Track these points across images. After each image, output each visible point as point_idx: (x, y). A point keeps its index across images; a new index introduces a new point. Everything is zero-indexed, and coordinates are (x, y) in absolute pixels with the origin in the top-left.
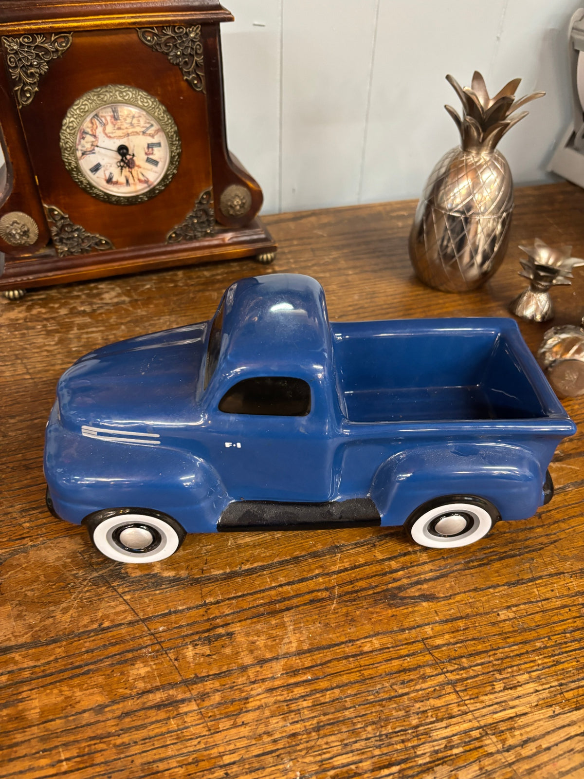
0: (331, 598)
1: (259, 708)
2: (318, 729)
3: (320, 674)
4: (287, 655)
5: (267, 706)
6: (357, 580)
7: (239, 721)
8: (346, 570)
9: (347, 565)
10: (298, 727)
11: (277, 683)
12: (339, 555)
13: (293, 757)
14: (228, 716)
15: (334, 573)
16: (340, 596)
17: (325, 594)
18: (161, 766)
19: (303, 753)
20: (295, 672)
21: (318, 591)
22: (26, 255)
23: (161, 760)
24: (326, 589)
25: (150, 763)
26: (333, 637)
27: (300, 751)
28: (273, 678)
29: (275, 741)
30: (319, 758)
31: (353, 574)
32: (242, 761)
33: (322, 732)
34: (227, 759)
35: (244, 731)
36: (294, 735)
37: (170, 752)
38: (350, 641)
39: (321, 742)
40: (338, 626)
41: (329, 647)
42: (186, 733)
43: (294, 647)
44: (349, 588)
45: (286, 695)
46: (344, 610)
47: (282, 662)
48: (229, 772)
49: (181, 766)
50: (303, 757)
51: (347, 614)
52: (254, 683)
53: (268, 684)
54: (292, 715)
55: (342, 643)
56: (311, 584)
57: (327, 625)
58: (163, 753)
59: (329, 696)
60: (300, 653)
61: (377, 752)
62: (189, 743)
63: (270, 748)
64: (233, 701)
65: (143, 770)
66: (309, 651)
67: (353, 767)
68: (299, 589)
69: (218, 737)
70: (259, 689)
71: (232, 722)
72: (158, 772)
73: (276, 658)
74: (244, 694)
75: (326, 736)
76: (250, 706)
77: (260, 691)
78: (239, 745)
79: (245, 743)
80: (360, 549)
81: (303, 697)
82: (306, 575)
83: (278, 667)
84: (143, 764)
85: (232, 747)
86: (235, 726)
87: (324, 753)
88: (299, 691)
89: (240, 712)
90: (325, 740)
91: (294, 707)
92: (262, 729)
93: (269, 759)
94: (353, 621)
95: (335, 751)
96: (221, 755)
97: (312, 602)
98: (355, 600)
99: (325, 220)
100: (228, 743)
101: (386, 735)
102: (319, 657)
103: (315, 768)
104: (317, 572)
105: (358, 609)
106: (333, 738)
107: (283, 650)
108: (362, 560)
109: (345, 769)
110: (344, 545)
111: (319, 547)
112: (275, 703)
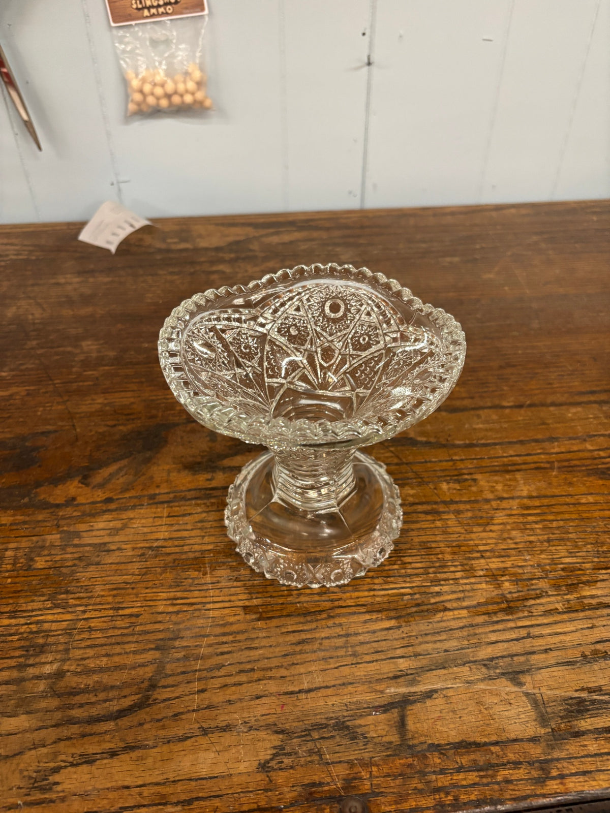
0: (552, 468)
1: (501, 524)
2: (548, 541)
3: (547, 511)
4: (518, 497)
5: (508, 523)
6: (572, 460)
7: (488, 529)
8: (562, 453)
9: (563, 450)
10: (532, 538)
11: (514, 512)
12: (556, 443)
13: (531, 554)
14: (479, 525)
15: (553, 453)
16: (559, 468)
17: (548, 465)
18: (434, 545)
19: (539, 552)
20: (528, 508)
21: (542, 462)
23: (432, 542)
24: (548, 462)
25: (424, 542)
26: (556, 491)
27: (536, 551)
28: (511, 509)
29: (516, 543)
30: (550, 557)
31: (569, 456)
32: (492, 551)
33: (551, 543)
34: (481, 548)
35: (491, 534)
36: (531, 542)
37: (438, 538)
38: (569, 495)
40: (560, 486)
41: (553, 496)
42: (449, 530)
43: (525, 493)
44: (566, 464)
45: (521, 519)
46: (564, 476)
47: (517, 501)
48: (484, 555)
49: (449, 547)
50: (538, 554)
51: (566, 479)
52: (497, 509)
53: (508, 512)
54: (528, 531)
55: (564, 496)
56: (535, 458)
57: (550, 484)
58: (433, 538)
59: (555, 524)
60: (530, 497)
61: (596, 560)
62: (452, 536)
63: (513, 546)
64: (481, 518)
65: (420, 545)
66: (537, 497)
67: (578, 565)
68: (525, 460)
69: (473, 536)
70: (500, 514)
71: (482, 529)
72: (431, 548)
73: (513, 498)
74: (489, 515)
75: (554, 546)
76: (496, 521)
77: (501, 514)
78: (489, 541)
79: (494, 541)
80: (573, 442)
81: (536, 523)
82: (530, 452)
83: (514, 504)
84: (419, 542)
85: (484, 542)
86: (485, 531)
87: (554, 555)
88: (530, 519)
89: (488, 524)
90: (554, 548)
91: (528, 526)
92: (506, 535)
93: (513, 552)
94: (571, 484)
95: (562, 554)
96: (477, 545)
97: (537, 468)
98: (571, 471)
99: (523, 211)
100: (482, 539)
101: (603, 552)
102: (546, 501)
103: (548, 561)
104: (539, 451)
105: (574, 477)
106: (560, 547)
107: (518, 494)
108: (575, 448)
109: (571, 565)
110: (559, 438)
111: (540, 437)
112: (514, 523)
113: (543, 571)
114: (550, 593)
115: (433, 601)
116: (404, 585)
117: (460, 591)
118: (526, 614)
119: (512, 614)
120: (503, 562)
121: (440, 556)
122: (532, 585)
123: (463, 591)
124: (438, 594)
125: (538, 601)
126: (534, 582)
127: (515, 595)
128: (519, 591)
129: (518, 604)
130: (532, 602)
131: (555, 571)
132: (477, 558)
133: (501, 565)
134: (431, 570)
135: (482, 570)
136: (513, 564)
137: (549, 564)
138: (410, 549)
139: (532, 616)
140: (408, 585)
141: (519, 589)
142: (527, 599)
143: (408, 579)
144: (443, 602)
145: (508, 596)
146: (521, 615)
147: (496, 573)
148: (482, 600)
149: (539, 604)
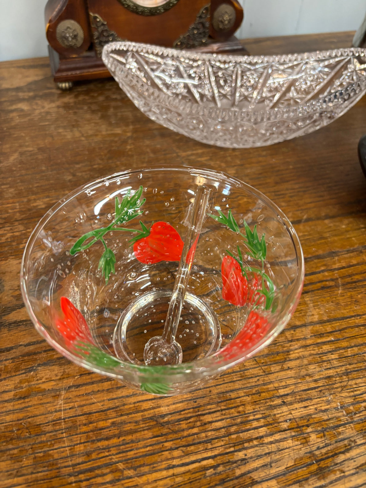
0: (337, 286)
1: (298, 358)
2: (347, 373)
3: (340, 337)
4: (312, 323)
5: (304, 357)
6: (354, 275)
7: (285, 366)
8: (343, 268)
9: (344, 265)
10: (331, 372)
11: (309, 342)
12: (336, 258)
13: (332, 392)
14: (276, 363)
15: (335, 269)
16: (343, 285)
17: (332, 283)
18: (233, 395)
19: (339, 389)
20: (321, 335)
21: (326, 281)
22: (74, 56)
23: (232, 391)
24: (332, 280)
25: (223, 393)
26: (345, 312)
27: (337, 388)
28: (305, 339)
29: (316, 381)
30: (352, 394)
31: (350, 271)
32: (293, 393)
33: (350, 376)
34: (282, 392)
35: (290, 373)
36: (329, 377)
37: (237, 385)
38: (358, 315)
39: (352, 382)
40: (347, 305)
41: (343, 318)
42: (247, 373)
43: (316, 318)
44: (349, 280)
45: (316, 350)
46: (349, 294)
47: (310, 328)
48: (285, 401)
49: (248, 396)
50: (340, 392)
51: (351, 297)
52: (291, 341)
53: (303, 343)
54: (325, 364)
55: (353, 316)
56: (320, 276)
57: (338, 304)
58: (232, 386)
59: (349, 352)
60: (321, 322)
62: (251, 380)
63: (313, 385)
64: (278, 353)
65: (219, 398)
66: (328, 321)
68: (311, 279)
69: (272, 377)
71: (280, 367)
72: (231, 399)
73: (305, 325)
74: (285, 349)
75: (353, 379)
76: (292, 356)
77: (296, 346)
78: (288, 382)
79: (293, 381)
80: (352, 254)
81: (331, 352)
82: (314, 270)
83: (307, 331)
84: (218, 394)
85: (283, 384)
86: (283, 370)
87: (356, 391)
88: (326, 348)
89: (285, 360)
90: (354, 382)
91: (325, 358)
92: (303, 372)
93: (314, 393)
94: (357, 302)
95: (363, 389)
96: (277, 389)
97: (323, 288)
98: (355, 288)
100: (281, 380)
102: (337, 325)
103: (350, 400)
104: (322, 268)
105: (359, 294)
106: (360, 381)
107: (309, 319)
108: (354, 262)
110: (338, 252)
111: (320, 252)
112: (310, 355)
113: (348, 414)
114: (359, 442)
115: (238, 472)
116: (205, 455)
117: (266, 454)
118: (338, 474)
119: (324, 478)
120: (305, 407)
121: (241, 409)
122: (339, 434)
123: (269, 453)
124: (244, 461)
125: (348, 455)
126: (340, 429)
127: (324, 451)
128: (327, 445)
129: (328, 462)
130: (342, 457)
131: (360, 412)
132: (279, 406)
133: (304, 412)
134: (233, 429)
135: (286, 421)
136: (316, 409)
137: (353, 404)
138: (209, 404)
139: (345, 477)
140: (209, 454)
141: (327, 442)
142: (336, 454)
143: (209, 446)
144: (249, 472)
145: (317, 453)
146: (332, 477)
147: (301, 423)
148: (291, 464)
149: (349, 459)
